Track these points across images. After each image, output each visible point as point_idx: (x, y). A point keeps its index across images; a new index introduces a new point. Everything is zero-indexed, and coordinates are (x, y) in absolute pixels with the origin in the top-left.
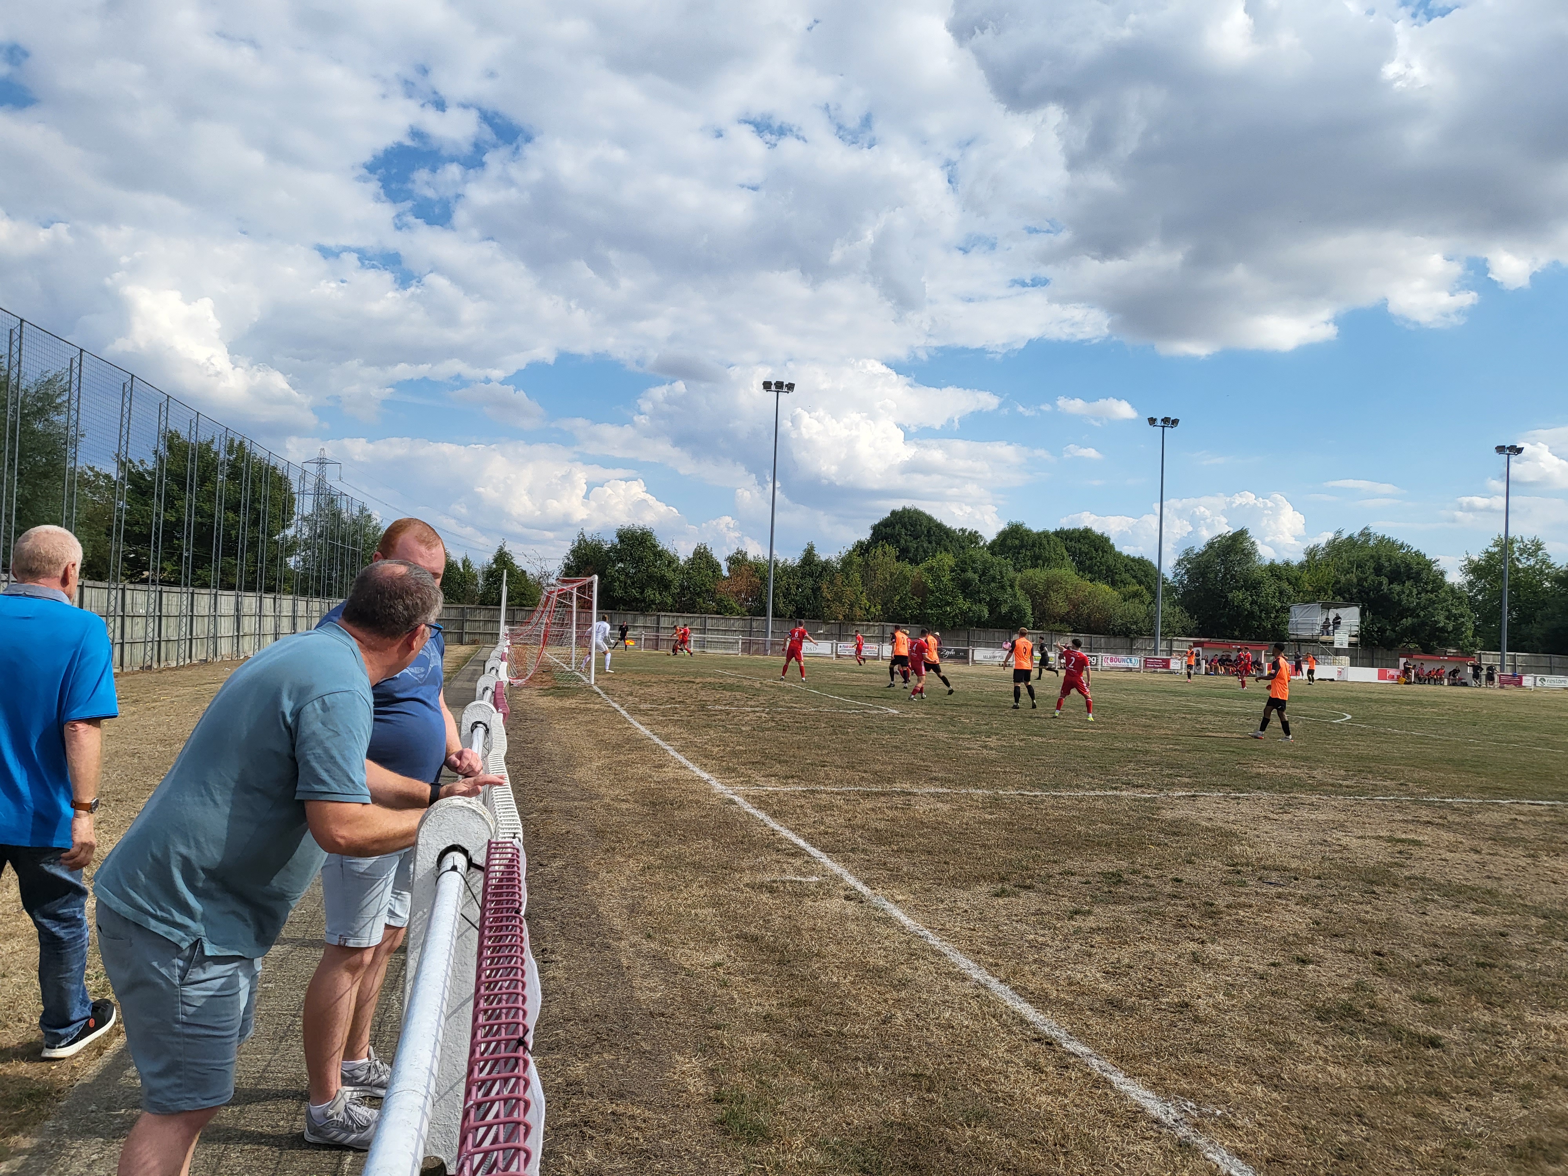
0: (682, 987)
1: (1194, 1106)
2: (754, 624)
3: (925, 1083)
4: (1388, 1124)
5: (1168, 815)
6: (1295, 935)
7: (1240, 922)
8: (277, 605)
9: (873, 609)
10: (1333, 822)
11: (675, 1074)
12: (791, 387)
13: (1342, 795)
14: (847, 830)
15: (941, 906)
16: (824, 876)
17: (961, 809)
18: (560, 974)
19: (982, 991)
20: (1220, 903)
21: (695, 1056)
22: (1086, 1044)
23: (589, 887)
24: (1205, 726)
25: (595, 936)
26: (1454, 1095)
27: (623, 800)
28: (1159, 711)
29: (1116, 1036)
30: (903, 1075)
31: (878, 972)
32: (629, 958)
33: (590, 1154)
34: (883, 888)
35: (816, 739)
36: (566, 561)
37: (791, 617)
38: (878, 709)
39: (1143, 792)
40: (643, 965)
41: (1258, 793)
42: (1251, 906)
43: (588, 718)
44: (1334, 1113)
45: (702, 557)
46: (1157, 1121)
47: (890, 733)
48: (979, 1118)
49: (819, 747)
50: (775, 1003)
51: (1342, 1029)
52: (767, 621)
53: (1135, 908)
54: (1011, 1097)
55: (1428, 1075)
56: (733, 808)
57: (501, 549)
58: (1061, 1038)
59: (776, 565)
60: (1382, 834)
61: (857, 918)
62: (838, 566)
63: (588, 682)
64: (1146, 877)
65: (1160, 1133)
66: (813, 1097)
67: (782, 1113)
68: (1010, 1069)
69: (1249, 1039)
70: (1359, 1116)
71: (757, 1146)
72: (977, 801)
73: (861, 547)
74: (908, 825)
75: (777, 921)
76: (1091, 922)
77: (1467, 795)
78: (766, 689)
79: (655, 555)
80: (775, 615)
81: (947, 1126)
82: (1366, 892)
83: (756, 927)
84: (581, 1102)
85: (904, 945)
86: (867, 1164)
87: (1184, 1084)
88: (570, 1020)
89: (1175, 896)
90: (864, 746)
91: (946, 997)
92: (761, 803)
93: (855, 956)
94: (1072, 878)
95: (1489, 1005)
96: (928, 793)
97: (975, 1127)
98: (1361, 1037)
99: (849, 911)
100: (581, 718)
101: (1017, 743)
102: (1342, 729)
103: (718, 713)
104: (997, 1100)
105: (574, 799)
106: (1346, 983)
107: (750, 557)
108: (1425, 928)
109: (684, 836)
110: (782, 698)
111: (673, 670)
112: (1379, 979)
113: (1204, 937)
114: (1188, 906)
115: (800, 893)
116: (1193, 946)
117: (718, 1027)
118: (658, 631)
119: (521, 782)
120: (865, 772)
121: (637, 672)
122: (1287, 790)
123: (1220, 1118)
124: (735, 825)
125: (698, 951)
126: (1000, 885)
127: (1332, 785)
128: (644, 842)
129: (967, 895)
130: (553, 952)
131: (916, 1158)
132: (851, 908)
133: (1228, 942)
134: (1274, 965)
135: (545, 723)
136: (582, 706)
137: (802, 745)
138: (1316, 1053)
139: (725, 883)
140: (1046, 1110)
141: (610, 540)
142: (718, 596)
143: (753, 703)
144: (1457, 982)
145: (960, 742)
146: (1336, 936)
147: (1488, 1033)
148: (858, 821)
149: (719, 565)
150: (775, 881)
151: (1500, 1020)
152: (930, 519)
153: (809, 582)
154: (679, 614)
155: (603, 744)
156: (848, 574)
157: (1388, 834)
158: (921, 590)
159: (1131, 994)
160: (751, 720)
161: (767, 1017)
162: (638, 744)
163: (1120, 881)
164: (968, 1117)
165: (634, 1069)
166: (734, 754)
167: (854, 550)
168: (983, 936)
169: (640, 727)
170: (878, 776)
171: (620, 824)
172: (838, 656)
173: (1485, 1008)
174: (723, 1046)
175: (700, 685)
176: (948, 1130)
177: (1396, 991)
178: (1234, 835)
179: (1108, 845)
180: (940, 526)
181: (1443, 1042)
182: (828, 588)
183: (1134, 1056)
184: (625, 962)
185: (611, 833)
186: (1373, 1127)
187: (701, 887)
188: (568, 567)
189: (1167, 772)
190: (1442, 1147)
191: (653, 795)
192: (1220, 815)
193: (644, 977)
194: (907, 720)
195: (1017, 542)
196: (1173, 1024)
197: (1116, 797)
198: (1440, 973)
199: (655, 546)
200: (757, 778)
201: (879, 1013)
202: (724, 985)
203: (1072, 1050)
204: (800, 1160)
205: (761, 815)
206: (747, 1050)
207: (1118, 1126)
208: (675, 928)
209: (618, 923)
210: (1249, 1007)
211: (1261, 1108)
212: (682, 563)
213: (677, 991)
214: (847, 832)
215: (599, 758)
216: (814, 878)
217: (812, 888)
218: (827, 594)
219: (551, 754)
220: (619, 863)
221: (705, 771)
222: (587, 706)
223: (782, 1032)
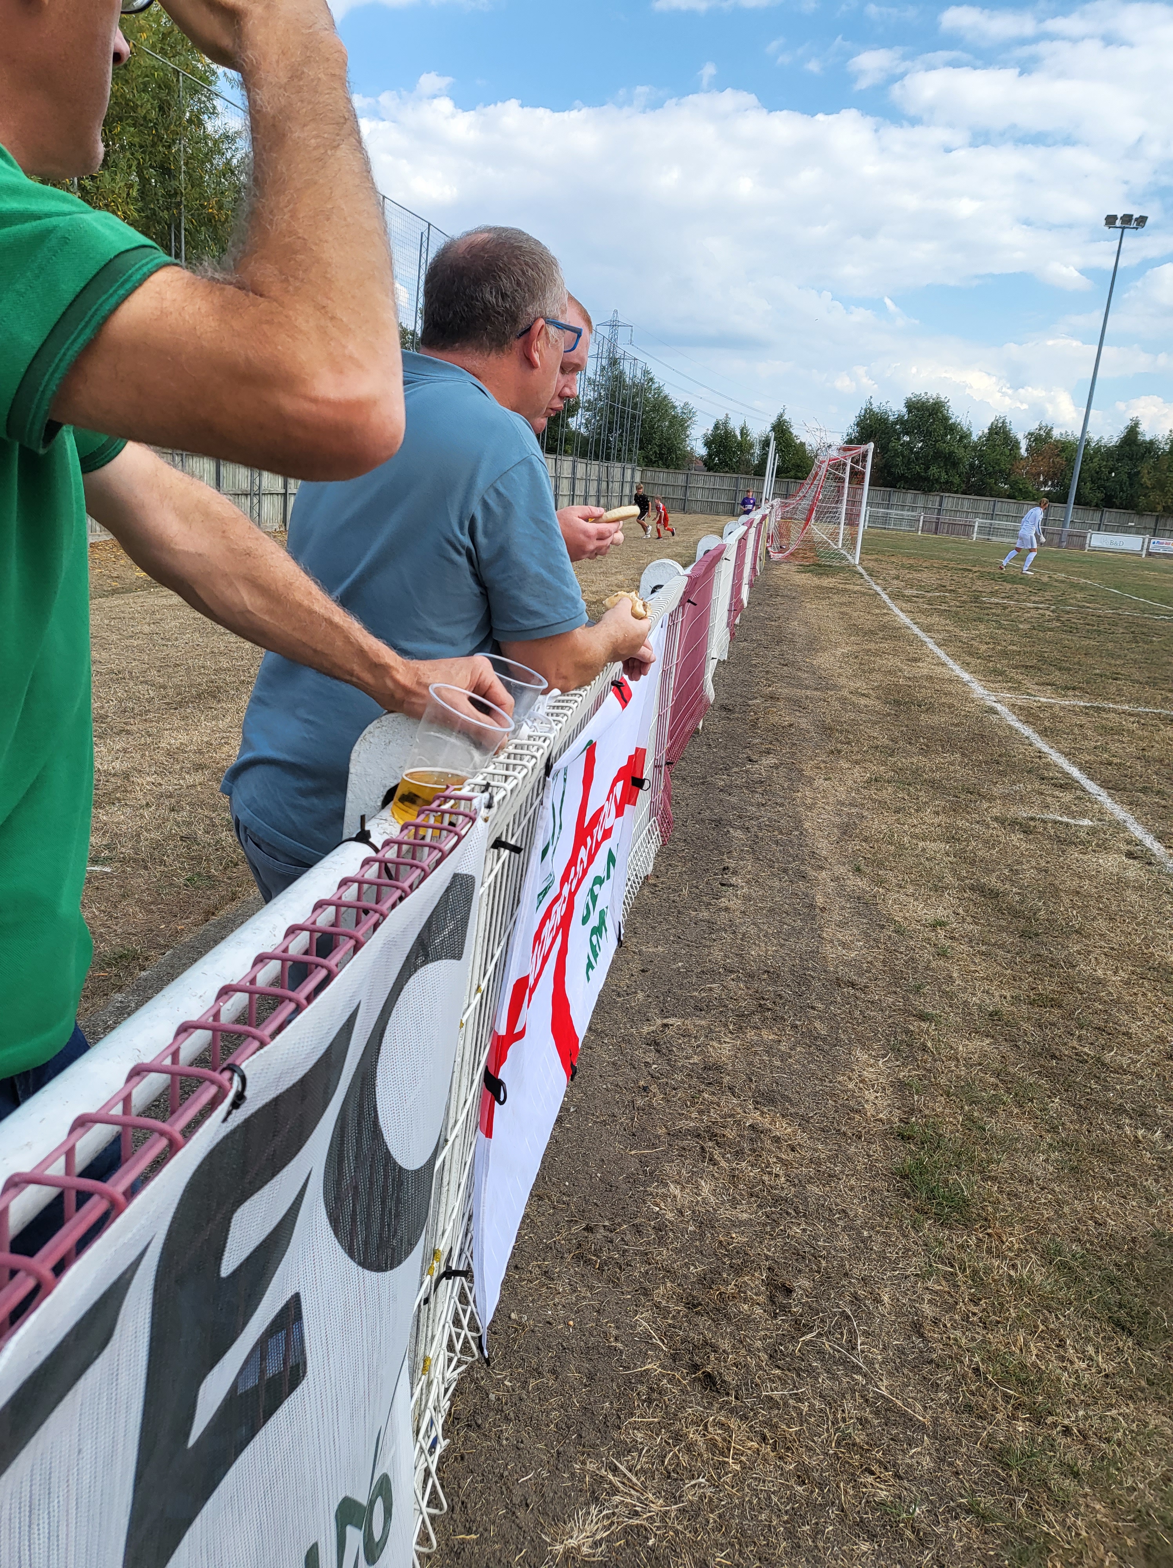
0: (887, 949)
11: (850, 1079)
12: (1142, 221)
14: (1138, 762)
16: (1100, 820)
18: (735, 904)
21: (884, 1056)
23: (799, 794)
25: (791, 859)
27: (863, 695)
32: (827, 895)
33: (706, 1188)
35: (1110, 646)
37: (1097, 505)
40: (843, 908)
43: (844, 599)
45: (999, 432)
49: (1112, 655)
50: (1009, 994)
52: (1067, 508)
56: (994, 718)
57: (781, 416)
59: (1088, 444)
61: (1141, 887)
62: (1167, 448)
63: (852, 561)
66: (1046, 1161)
67: (994, 1179)
75: (1029, 874)
79: (945, 428)
80: (1078, 502)
83: (998, 878)
84: (715, 1099)
88: (731, 972)
92: (1029, 715)
93: (1132, 941)
99: (1131, 874)
100: (836, 598)
103: (993, 606)
105: (807, 688)
107: (1056, 434)
109: (927, 746)
110: (1072, 596)
111: (949, 556)
115: (1065, 840)
117: (923, 1017)
118: (939, 514)
119: (754, 662)
121: (909, 556)
124: (993, 739)
125: (916, 899)
128: (877, 747)
130: (735, 873)
132: (1134, 871)
135: (796, 601)
137: (1091, 651)
139: (968, 813)
141: (898, 409)
142: (1013, 478)
143: (1037, 599)
148: (1155, 753)
149: (1017, 442)
150: (1032, 819)
153: (1127, 466)
154: (965, 496)
155: (854, 629)
160: (1032, 617)
161: (995, 1015)
162: (894, 633)
165: (798, 1061)
166: (1004, 654)
169: (900, 614)
171: (854, 723)
172: (1149, 554)
174: (924, 1048)
175: (977, 574)
182: (1149, 474)
184: (820, 900)
185: (841, 732)
187: (937, 813)
188: (851, 436)
191: (899, 692)
193: (841, 925)
199: (947, 419)
200: (1029, 685)
201: (1162, 1039)
202: (942, 954)
205: (1027, 731)
206: (958, 1060)
208: (893, 864)
209: (824, 847)
212: (976, 439)
213: (879, 953)
214: (1139, 766)
215: (847, 644)
216: (1086, 822)
217: (1082, 835)
218: (1146, 480)
219: (794, 635)
220: (841, 769)
221: (966, 670)
222: (847, 586)
223: (1012, 1041)
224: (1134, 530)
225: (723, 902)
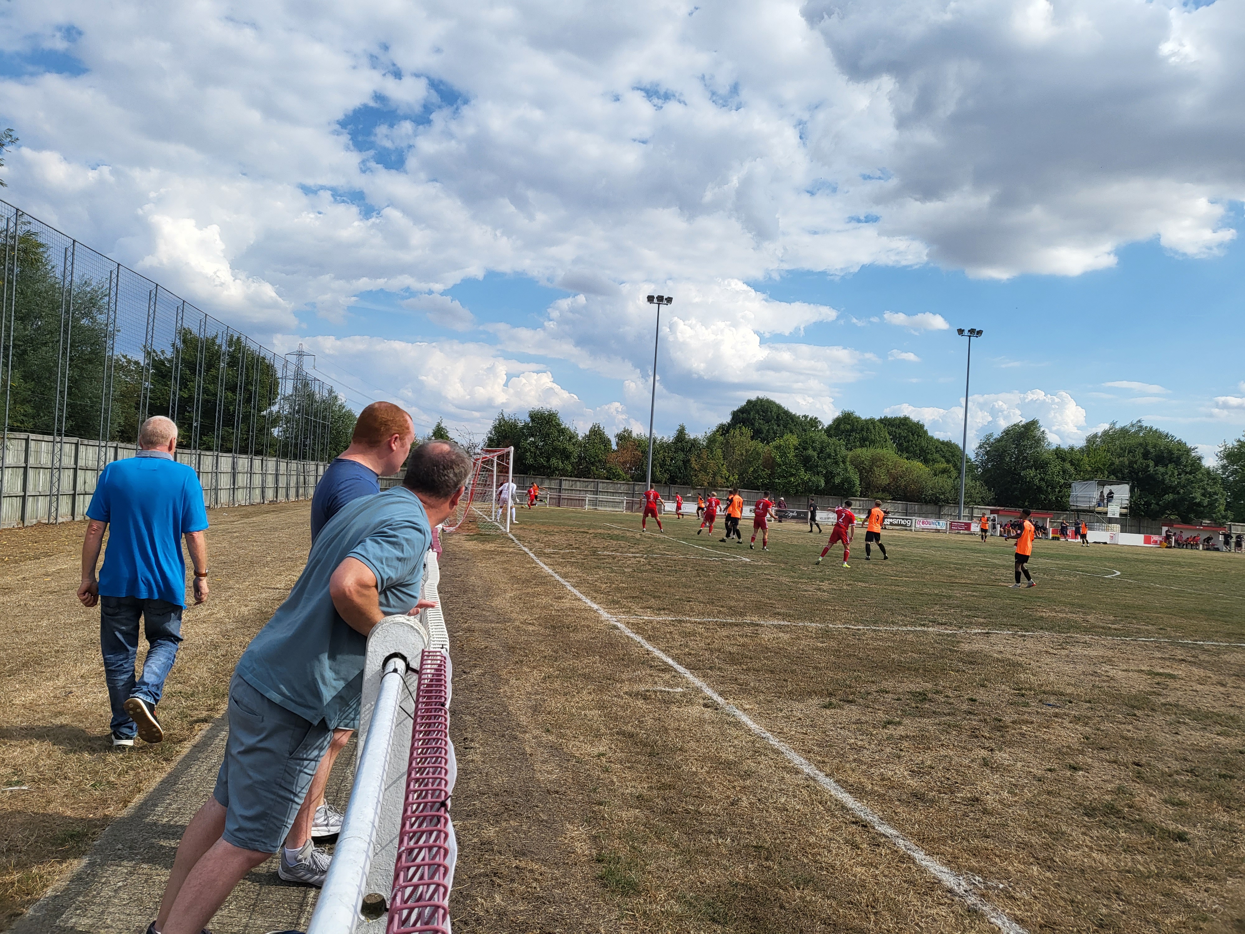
0: (573, 772)
1: (981, 880)
2: (636, 488)
3: (764, 853)
4: (1141, 900)
5: (966, 647)
6: (1069, 747)
7: (1023, 735)
8: (264, 465)
9: (731, 478)
10: (1103, 657)
11: (565, 838)
12: (669, 300)
13: (1111, 636)
14: (706, 652)
15: (780, 714)
16: (687, 688)
17: (798, 638)
18: (477, 758)
19: (812, 783)
20: (1007, 719)
21: (582, 826)
22: (894, 828)
23: (502, 690)
24: (998, 578)
25: (505, 729)
26: (1196, 879)
27: (530, 624)
28: (961, 564)
29: (919, 822)
30: (747, 846)
31: (729, 765)
32: (531, 747)
33: (498, 898)
34: (734, 698)
35: (684, 579)
36: (489, 435)
37: (665, 483)
38: (734, 557)
39: (946, 629)
40: (542, 753)
41: (1041, 632)
42: (1032, 723)
43: (503, 559)
44: (1096, 891)
45: (596, 434)
46: (950, 891)
47: (743, 577)
48: (806, 882)
49: (685, 586)
50: (646, 786)
51: (1105, 824)
52: (646, 485)
53: (937, 721)
54: (833, 867)
55: (1175, 863)
56: (616, 632)
57: (439, 424)
58: (874, 822)
59: (655, 442)
60: (1143, 668)
61: (713, 722)
62: (705, 444)
63: (504, 530)
64: (947, 696)
65: (953, 900)
66: (674, 861)
67: (649, 872)
68: (832, 845)
69: (1028, 829)
70: (1117, 893)
71: (629, 897)
72: (812, 632)
73: (723, 429)
74: (755, 650)
75: (649, 721)
76: (901, 731)
77: (1216, 638)
78: (645, 539)
79: (559, 432)
80: (653, 481)
81: (781, 887)
82: (1128, 714)
83: (632, 726)
84: (491, 857)
85: (750, 744)
86: (716, 915)
87: (974, 863)
88: (484, 794)
89: (970, 713)
90: (722, 586)
91: (783, 786)
92: (639, 629)
93: (710, 751)
94: (886, 696)
95: (1228, 809)
96: (773, 625)
97: (803, 889)
98: (1121, 831)
99: (706, 716)
100: (498, 558)
101: (845, 587)
102: (1112, 583)
103: (606, 557)
104: (822, 868)
105: (492, 622)
106: (1110, 787)
107: (634, 435)
108: (1177, 745)
109: (577, 653)
110: (657, 547)
111: (571, 522)
112: (1137, 785)
113: (993, 746)
114: (981, 721)
115: (667, 701)
116: (984, 753)
117: (600, 804)
118: (560, 492)
119: (451, 607)
120: (722, 607)
121: (543, 524)
122: (1065, 630)
123: (1002, 890)
124: (618, 646)
125: (586, 743)
126: (828, 699)
127: (1103, 628)
128: (545, 657)
129: (801, 706)
130: (472, 741)
131: (755, 912)
132: (708, 714)
133: (1013, 751)
134: (1050, 770)
135: (470, 561)
136: (500, 549)
137: (672, 584)
138: (1083, 842)
139: (609, 691)
140: (860, 879)
141: (523, 419)
142: (608, 465)
143: (634, 550)
144: (1202, 790)
145: (799, 585)
146: (1102, 749)
147: (1226, 830)
148: (715, 646)
149: (609, 441)
150: (648, 691)
151: (1236, 821)
152: (779, 407)
153: (681, 456)
154: (577, 479)
155: (515, 579)
156: (712, 450)
157: (1148, 668)
158: (770, 463)
159: (932, 789)
160: (632, 564)
161: (640, 797)
162: (543, 580)
163: (925, 699)
164: (797, 881)
165: (534, 834)
166: (618, 589)
167: (718, 431)
168: (814, 739)
169: (545, 566)
170: (733, 611)
171: (527, 643)
173: (1224, 810)
174: (604, 818)
175: (592, 535)
176: (781, 891)
177: (1151, 795)
178: (1020, 665)
179: (916, 670)
180: (786, 413)
181: (1189, 836)
182: (696, 461)
183: (933, 839)
184: (528, 750)
185: (520, 649)
186: (1129, 903)
187: (590, 693)
188: (490, 439)
189: (966, 613)
190: (1184, 920)
191: (553, 620)
192: (1008, 649)
193: (543, 762)
194: (757, 567)
195: (848, 427)
196: (965, 815)
197: (924, 632)
198: (1189, 781)
199: (559, 425)
200: (636, 609)
201: (728, 797)
202: (606, 770)
203: (883, 832)
204: (663, 909)
205: (638, 638)
206: (623, 822)
207: (919, 894)
208: (568, 725)
209: (524, 720)
210: (1028, 803)
211: (1036, 884)
212: (580, 439)
213: (569, 774)
214: (707, 654)
215: (512, 590)
216: (679, 690)
217: (678, 697)
218: (695, 466)
219: (474, 587)
220: (525, 672)
221: (595, 602)
222: (504, 549)
223: (651, 809)
224: (691, 499)
225: (469, 757)
